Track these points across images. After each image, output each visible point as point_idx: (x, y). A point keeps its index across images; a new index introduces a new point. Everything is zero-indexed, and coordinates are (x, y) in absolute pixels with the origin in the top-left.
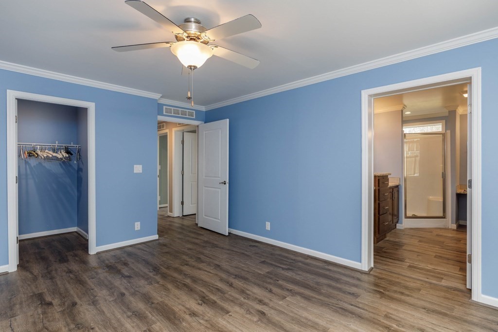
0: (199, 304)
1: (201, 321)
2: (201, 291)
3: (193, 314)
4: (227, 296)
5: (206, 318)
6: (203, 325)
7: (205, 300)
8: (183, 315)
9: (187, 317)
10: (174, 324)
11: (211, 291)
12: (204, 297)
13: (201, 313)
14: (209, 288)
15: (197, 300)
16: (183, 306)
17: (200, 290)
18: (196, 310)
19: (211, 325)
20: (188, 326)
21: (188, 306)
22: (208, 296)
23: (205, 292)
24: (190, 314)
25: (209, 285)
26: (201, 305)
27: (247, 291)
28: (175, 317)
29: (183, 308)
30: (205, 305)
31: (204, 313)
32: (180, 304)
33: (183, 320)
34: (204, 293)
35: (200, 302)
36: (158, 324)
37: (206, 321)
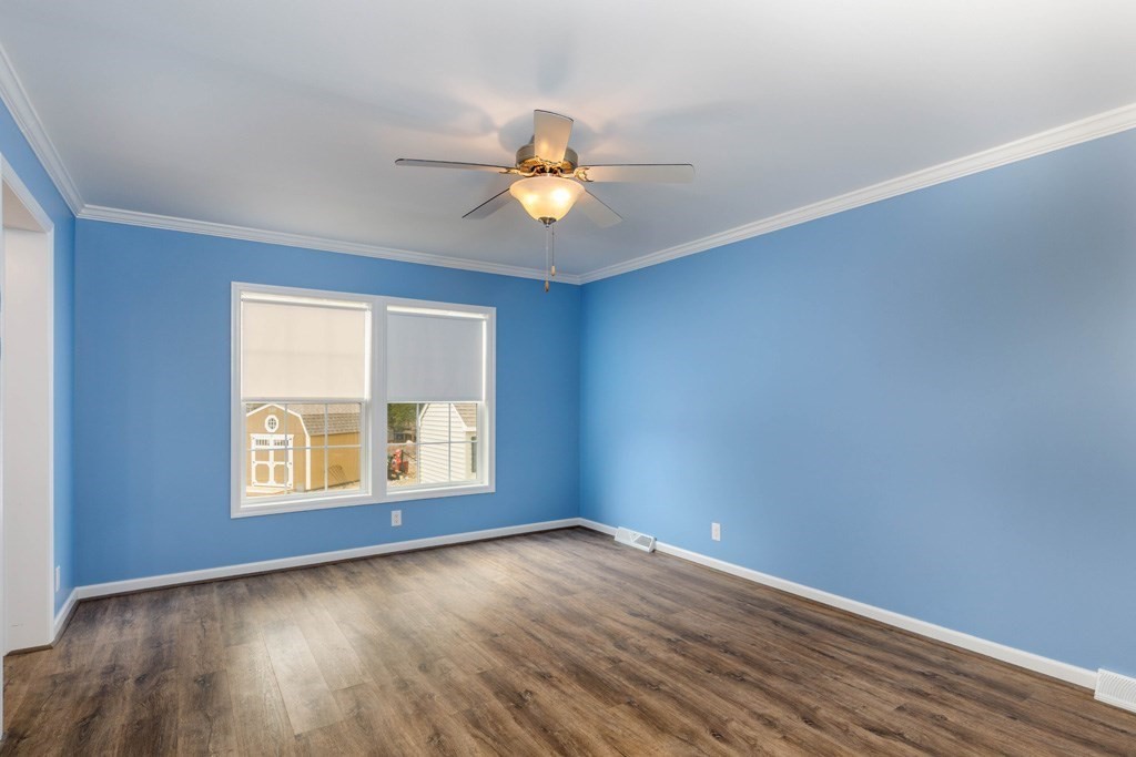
0: (531, 693)
1: (532, 665)
2: (520, 723)
3: (544, 677)
4: (465, 706)
5: (523, 669)
6: (530, 661)
7: (517, 699)
8: (564, 677)
9: (555, 673)
10: (577, 666)
11: (496, 720)
12: (517, 706)
13: (530, 677)
14: (498, 730)
15: (535, 702)
16: (564, 692)
17: (523, 727)
18: (539, 683)
19: (518, 660)
20: (554, 662)
21: (554, 691)
22: (509, 708)
23: (513, 722)
24: (551, 677)
25: (494, 740)
26: (527, 691)
27: (410, 712)
28: (577, 675)
29: (563, 688)
30: (519, 690)
31: (525, 677)
32: (571, 697)
33: (562, 670)
34: (515, 719)
35: (528, 697)
36: (603, 668)
37: (523, 666)
